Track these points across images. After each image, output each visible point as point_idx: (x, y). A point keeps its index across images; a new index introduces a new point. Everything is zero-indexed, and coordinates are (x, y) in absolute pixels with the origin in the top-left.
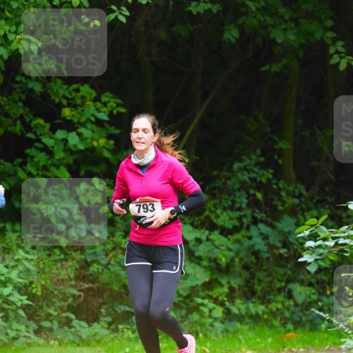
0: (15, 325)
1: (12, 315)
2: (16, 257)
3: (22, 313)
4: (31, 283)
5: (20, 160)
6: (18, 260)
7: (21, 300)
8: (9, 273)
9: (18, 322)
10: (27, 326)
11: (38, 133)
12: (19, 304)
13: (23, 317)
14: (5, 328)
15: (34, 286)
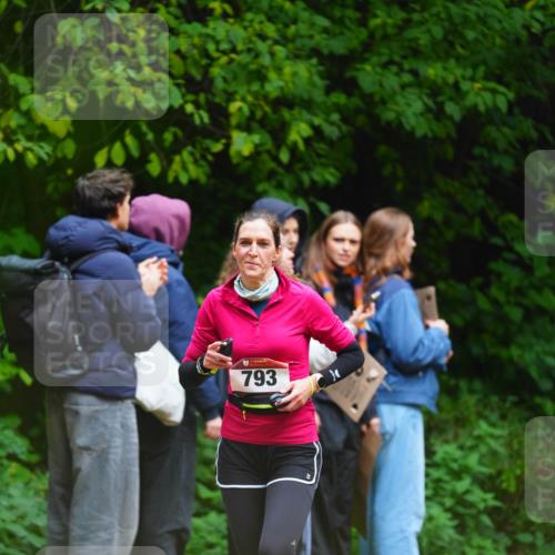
0: (477, 540)
1: (471, 523)
2: (476, 433)
3: (486, 520)
4: (500, 473)
5: (478, 280)
6: (479, 438)
7: (485, 501)
8: (465, 457)
9: (481, 534)
10: (495, 541)
11: (509, 237)
12: (482, 506)
13: (487, 527)
14: (461, 544)
15: (504, 477)
